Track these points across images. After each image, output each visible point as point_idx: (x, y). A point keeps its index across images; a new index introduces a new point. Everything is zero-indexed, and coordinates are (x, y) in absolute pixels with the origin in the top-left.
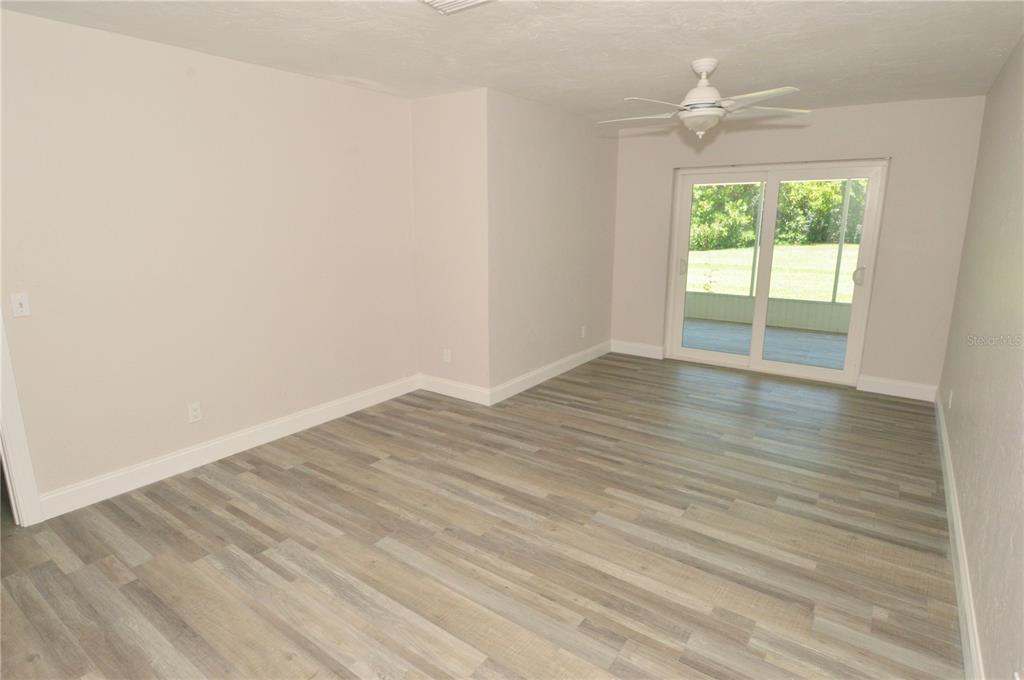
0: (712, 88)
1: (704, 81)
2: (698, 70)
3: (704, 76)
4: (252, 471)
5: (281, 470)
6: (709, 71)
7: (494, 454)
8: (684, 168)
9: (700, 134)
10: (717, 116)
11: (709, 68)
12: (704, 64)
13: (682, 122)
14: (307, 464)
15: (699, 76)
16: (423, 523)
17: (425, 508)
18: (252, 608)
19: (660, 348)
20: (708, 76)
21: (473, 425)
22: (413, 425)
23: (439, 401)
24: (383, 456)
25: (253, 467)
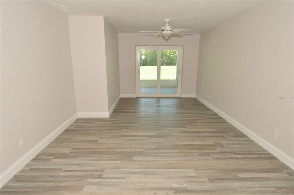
0: (169, 26)
1: (167, 24)
2: (166, 21)
3: (167, 23)
4: (54, 158)
5: (68, 154)
6: (168, 22)
7: (130, 129)
8: (138, 45)
9: (167, 37)
10: (171, 33)
11: (168, 21)
12: (167, 20)
13: (162, 34)
14: (73, 149)
15: (166, 23)
16: (137, 150)
17: (132, 147)
18: (124, 190)
19: (135, 95)
20: (168, 23)
21: (112, 123)
22: (93, 128)
23: (91, 120)
24: (99, 139)
25: (54, 157)
